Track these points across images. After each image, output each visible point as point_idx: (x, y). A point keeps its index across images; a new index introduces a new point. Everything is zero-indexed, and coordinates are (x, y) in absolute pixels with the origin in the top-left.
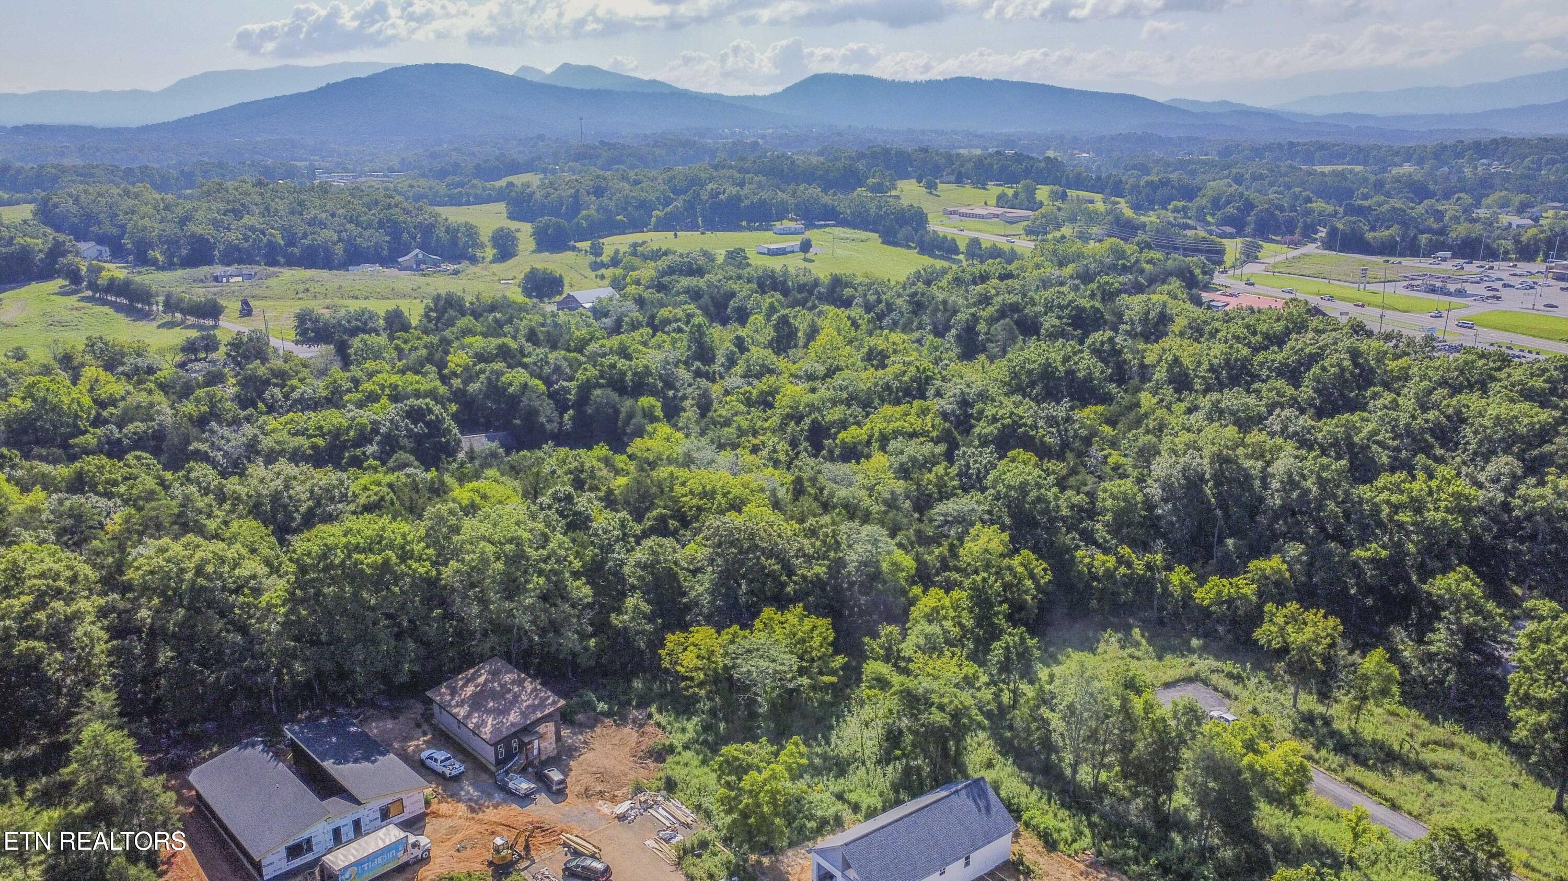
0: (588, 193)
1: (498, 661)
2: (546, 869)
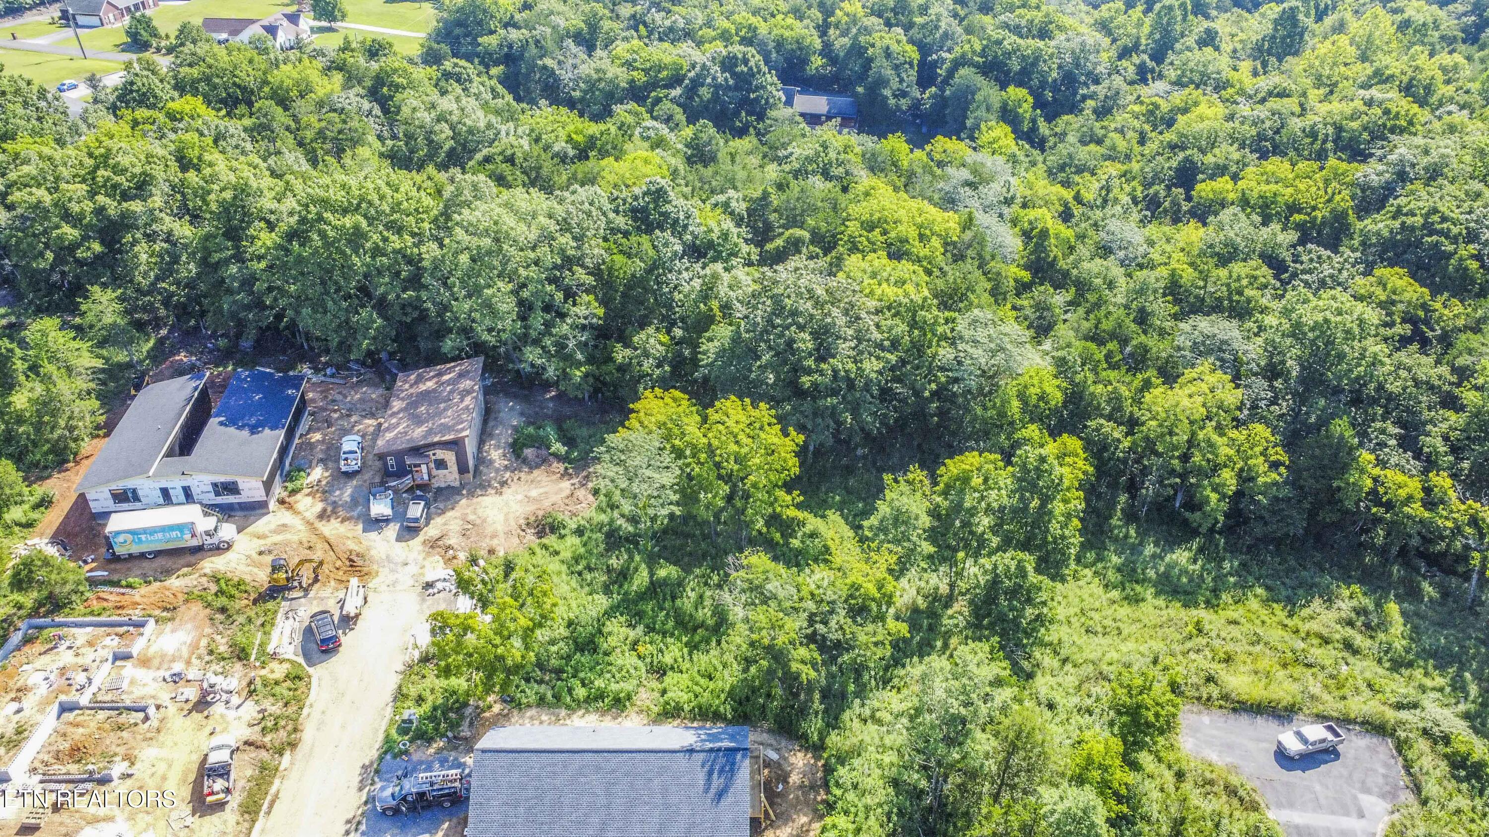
1: (478, 363)
2: (306, 609)
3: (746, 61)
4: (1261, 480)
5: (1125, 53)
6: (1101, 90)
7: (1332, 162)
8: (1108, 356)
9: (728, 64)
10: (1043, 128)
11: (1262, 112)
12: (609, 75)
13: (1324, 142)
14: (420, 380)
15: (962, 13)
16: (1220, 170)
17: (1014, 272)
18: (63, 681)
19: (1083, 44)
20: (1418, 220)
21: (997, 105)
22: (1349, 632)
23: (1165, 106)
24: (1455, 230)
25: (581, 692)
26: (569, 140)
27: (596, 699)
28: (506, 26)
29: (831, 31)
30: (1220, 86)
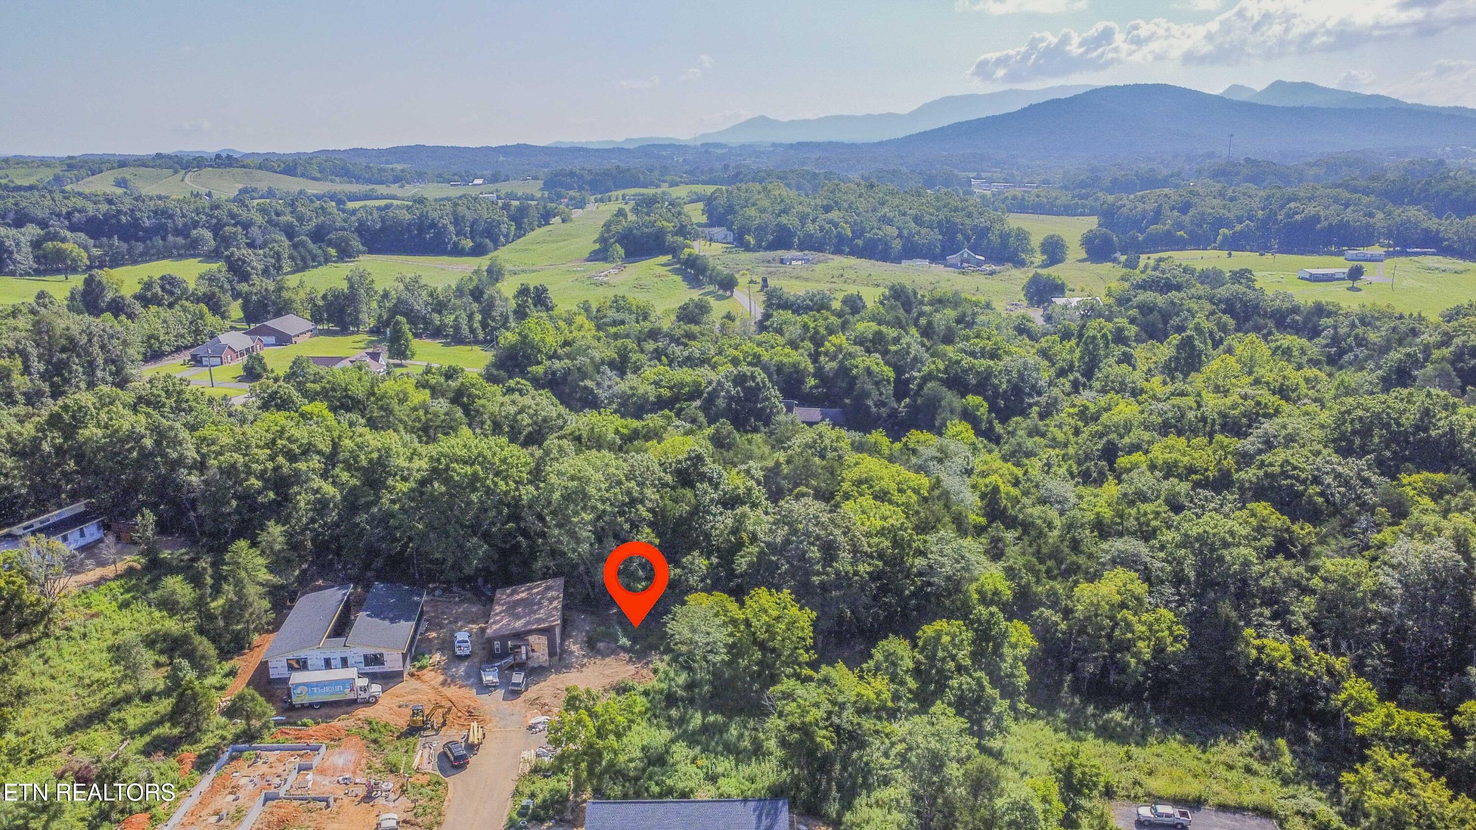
0: (1172, 209)
1: (560, 582)
2: (438, 743)
3: (753, 378)
4: (1169, 649)
5: (1062, 373)
6: (1043, 399)
7: (1218, 437)
8: (1048, 571)
9: (740, 380)
10: (998, 428)
11: (1166, 406)
12: (641, 391)
13: (1213, 425)
14: (514, 593)
15: (928, 344)
16: (1135, 448)
17: (975, 518)
18: (264, 783)
19: (1025, 364)
20: (1277, 469)
21: (959, 409)
22: (1248, 760)
23: (1093, 408)
24: (1303, 476)
25: (656, 789)
26: (617, 432)
27: (666, 795)
28: (550, 358)
29: (822, 358)
30: (1136, 393)
